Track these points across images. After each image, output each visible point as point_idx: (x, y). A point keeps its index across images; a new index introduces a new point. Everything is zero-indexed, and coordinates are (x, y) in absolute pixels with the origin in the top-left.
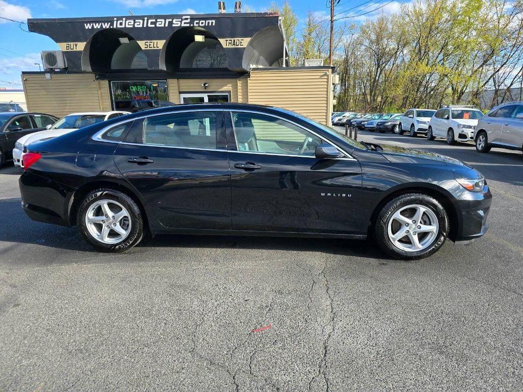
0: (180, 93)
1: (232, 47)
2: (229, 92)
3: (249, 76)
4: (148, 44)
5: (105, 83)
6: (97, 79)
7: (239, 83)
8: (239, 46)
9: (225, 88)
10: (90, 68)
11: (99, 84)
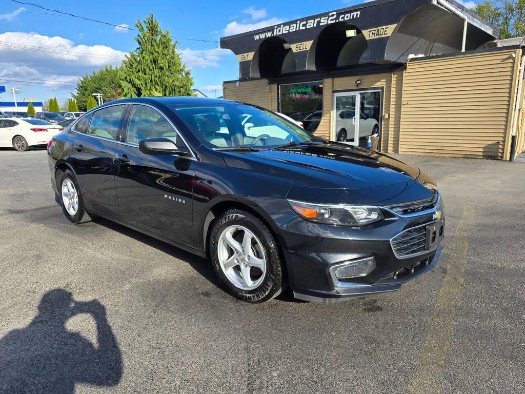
0: (334, 92)
1: (376, 37)
2: (382, 88)
3: (405, 68)
4: (298, 46)
5: (275, 86)
6: (269, 84)
7: (394, 77)
8: (383, 36)
9: (378, 84)
10: (259, 74)
11: (270, 88)
